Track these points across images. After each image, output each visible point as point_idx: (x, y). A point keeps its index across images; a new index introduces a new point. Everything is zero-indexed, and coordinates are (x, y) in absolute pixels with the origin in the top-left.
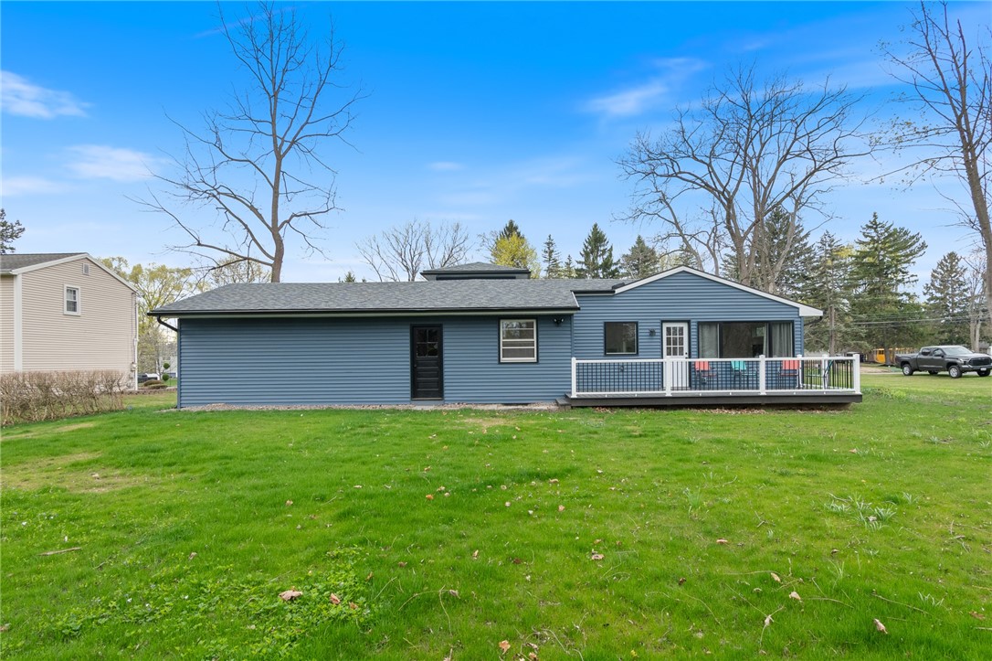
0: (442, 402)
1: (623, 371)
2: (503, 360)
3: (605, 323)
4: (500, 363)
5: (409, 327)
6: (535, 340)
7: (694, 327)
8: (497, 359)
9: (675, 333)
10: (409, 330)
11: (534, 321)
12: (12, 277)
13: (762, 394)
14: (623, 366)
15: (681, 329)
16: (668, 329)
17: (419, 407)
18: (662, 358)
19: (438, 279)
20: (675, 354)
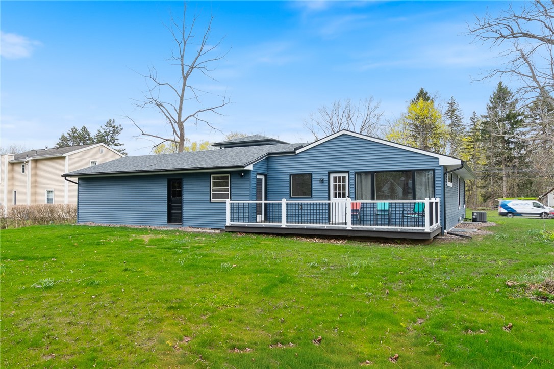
0: (181, 226)
1: (302, 209)
2: (213, 200)
3: (290, 175)
4: (211, 202)
5: (167, 180)
6: (229, 187)
7: (352, 176)
8: (209, 200)
9: (339, 181)
10: (167, 182)
11: (229, 175)
12: (64, 158)
13: (348, 228)
14: (302, 205)
15: (344, 178)
16: (335, 178)
17: (171, 228)
18: (329, 199)
19: (225, 148)
20: (340, 196)
